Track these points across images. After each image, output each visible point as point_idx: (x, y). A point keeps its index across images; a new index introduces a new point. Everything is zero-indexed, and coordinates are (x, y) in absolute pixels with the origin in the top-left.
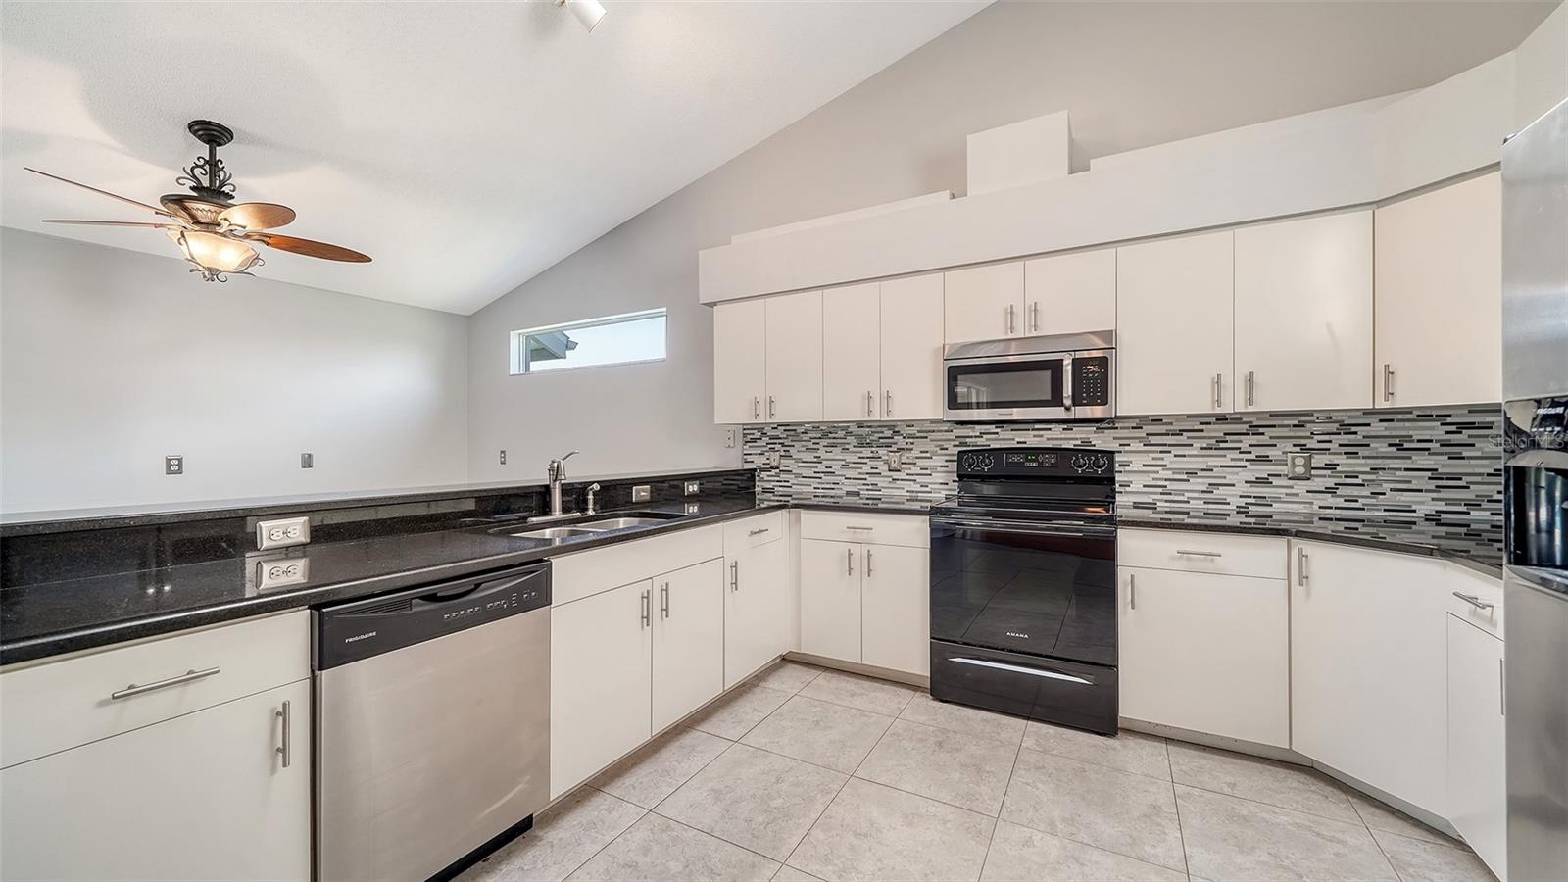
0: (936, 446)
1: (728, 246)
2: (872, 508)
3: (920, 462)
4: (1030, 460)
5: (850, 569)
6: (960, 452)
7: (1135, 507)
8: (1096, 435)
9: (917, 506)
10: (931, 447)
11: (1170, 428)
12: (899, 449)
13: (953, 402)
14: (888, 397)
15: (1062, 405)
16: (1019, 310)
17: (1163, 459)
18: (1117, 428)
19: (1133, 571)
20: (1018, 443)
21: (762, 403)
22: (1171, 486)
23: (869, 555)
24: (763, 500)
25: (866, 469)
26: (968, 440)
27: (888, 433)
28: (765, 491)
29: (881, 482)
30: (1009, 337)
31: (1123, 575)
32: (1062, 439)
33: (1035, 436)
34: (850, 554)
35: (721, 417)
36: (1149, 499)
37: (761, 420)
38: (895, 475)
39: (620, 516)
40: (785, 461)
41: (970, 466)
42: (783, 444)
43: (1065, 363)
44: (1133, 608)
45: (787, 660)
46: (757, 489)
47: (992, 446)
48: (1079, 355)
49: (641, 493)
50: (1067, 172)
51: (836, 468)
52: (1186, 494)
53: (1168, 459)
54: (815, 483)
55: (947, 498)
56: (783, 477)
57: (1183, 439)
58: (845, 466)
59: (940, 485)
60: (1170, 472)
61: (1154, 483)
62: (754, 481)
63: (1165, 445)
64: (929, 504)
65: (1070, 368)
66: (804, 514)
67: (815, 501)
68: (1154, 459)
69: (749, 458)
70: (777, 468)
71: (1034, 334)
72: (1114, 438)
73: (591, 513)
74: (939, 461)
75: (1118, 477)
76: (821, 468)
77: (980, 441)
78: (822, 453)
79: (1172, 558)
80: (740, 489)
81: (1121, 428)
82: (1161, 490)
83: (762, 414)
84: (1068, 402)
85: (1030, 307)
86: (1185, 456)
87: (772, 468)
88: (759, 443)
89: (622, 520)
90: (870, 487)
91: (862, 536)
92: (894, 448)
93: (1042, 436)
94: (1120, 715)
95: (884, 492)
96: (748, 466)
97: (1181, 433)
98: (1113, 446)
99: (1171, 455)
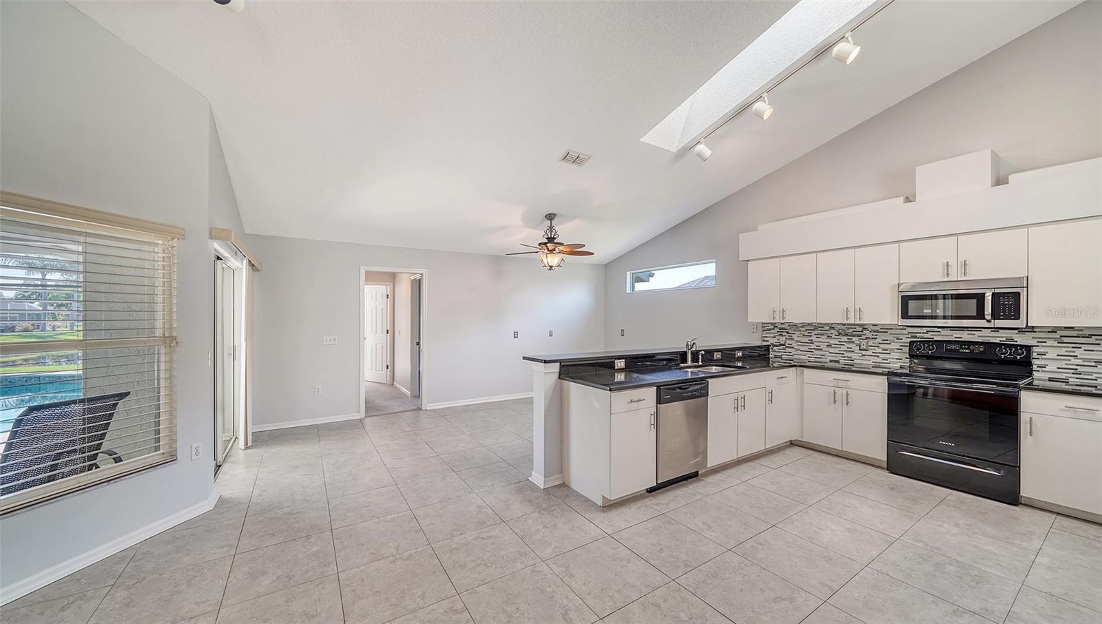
0: (894, 337)
1: (756, 232)
2: (848, 370)
3: (881, 346)
4: (963, 349)
5: (835, 401)
6: (911, 342)
7: (1049, 381)
8: (1018, 335)
9: (880, 370)
10: (890, 338)
11: (1080, 333)
12: (867, 338)
13: (905, 314)
14: (860, 311)
15: (984, 319)
16: (953, 263)
17: (1075, 352)
18: (1035, 332)
19: (1031, 415)
20: (956, 338)
21: (778, 313)
22: (1080, 369)
23: (847, 394)
24: (775, 362)
25: (844, 348)
26: (917, 335)
27: (861, 329)
28: (776, 357)
29: (854, 356)
30: (945, 280)
31: (1024, 417)
32: (990, 337)
33: (969, 334)
34: (835, 393)
35: (752, 318)
36: (1063, 376)
37: (777, 321)
38: (864, 353)
39: (713, 366)
40: (788, 342)
41: (918, 350)
42: (788, 333)
43: (986, 295)
44: (1031, 435)
45: (792, 444)
46: (770, 356)
47: (935, 339)
48: (997, 291)
49: (717, 356)
50: (990, 185)
51: (823, 346)
52: (1094, 375)
53: (1078, 352)
54: (809, 354)
55: (901, 367)
56: (787, 350)
57: (1093, 340)
58: (829, 346)
59: (897, 360)
60: (1081, 360)
61: (1067, 367)
62: (769, 351)
63: (1077, 343)
64: (888, 370)
65: (990, 298)
66: (806, 370)
67: (809, 364)
68: (1066, 351)
69: (766, 339)
70: (784, 345)
71: (964, 278)
72: (1033, 338)
73: (700, 363)
74: (895, 346)
75: (1035, 362)
76: (813, 346)
77: (926, 336)
78: (814, 338)
79: (1062, 410)
80: (760, 355)
81: (1039, 332)
82: (1073, 371)
83: (777, 318)
84: (988, 317)
85: (961, 263)
86: (1093, 351)
87: (781, 345)
88: (772, 331)
89: (714, 367)
90: (846, 358)
91: (842, 384)
92: (863, 337)
93: (974, 334)
94: (1021, 494)
95: (855, 361)
96: (765, 343)
97: (1090, 336)
98: (1034, 342)
99: (1082, 349)
